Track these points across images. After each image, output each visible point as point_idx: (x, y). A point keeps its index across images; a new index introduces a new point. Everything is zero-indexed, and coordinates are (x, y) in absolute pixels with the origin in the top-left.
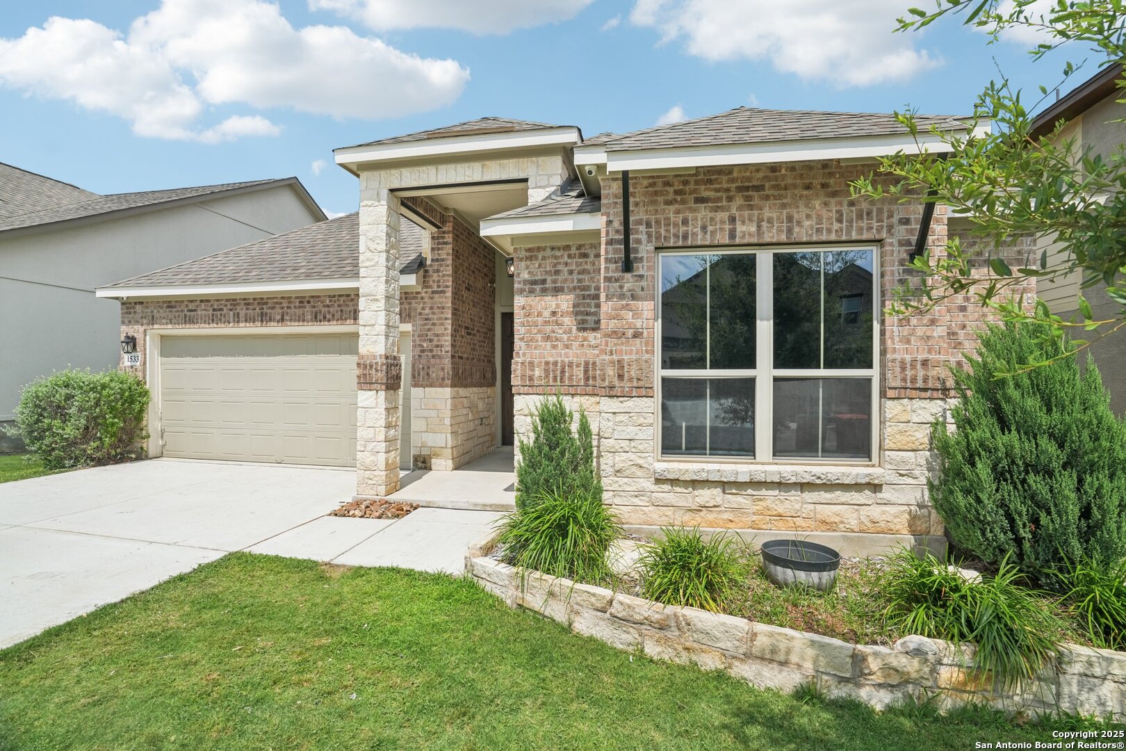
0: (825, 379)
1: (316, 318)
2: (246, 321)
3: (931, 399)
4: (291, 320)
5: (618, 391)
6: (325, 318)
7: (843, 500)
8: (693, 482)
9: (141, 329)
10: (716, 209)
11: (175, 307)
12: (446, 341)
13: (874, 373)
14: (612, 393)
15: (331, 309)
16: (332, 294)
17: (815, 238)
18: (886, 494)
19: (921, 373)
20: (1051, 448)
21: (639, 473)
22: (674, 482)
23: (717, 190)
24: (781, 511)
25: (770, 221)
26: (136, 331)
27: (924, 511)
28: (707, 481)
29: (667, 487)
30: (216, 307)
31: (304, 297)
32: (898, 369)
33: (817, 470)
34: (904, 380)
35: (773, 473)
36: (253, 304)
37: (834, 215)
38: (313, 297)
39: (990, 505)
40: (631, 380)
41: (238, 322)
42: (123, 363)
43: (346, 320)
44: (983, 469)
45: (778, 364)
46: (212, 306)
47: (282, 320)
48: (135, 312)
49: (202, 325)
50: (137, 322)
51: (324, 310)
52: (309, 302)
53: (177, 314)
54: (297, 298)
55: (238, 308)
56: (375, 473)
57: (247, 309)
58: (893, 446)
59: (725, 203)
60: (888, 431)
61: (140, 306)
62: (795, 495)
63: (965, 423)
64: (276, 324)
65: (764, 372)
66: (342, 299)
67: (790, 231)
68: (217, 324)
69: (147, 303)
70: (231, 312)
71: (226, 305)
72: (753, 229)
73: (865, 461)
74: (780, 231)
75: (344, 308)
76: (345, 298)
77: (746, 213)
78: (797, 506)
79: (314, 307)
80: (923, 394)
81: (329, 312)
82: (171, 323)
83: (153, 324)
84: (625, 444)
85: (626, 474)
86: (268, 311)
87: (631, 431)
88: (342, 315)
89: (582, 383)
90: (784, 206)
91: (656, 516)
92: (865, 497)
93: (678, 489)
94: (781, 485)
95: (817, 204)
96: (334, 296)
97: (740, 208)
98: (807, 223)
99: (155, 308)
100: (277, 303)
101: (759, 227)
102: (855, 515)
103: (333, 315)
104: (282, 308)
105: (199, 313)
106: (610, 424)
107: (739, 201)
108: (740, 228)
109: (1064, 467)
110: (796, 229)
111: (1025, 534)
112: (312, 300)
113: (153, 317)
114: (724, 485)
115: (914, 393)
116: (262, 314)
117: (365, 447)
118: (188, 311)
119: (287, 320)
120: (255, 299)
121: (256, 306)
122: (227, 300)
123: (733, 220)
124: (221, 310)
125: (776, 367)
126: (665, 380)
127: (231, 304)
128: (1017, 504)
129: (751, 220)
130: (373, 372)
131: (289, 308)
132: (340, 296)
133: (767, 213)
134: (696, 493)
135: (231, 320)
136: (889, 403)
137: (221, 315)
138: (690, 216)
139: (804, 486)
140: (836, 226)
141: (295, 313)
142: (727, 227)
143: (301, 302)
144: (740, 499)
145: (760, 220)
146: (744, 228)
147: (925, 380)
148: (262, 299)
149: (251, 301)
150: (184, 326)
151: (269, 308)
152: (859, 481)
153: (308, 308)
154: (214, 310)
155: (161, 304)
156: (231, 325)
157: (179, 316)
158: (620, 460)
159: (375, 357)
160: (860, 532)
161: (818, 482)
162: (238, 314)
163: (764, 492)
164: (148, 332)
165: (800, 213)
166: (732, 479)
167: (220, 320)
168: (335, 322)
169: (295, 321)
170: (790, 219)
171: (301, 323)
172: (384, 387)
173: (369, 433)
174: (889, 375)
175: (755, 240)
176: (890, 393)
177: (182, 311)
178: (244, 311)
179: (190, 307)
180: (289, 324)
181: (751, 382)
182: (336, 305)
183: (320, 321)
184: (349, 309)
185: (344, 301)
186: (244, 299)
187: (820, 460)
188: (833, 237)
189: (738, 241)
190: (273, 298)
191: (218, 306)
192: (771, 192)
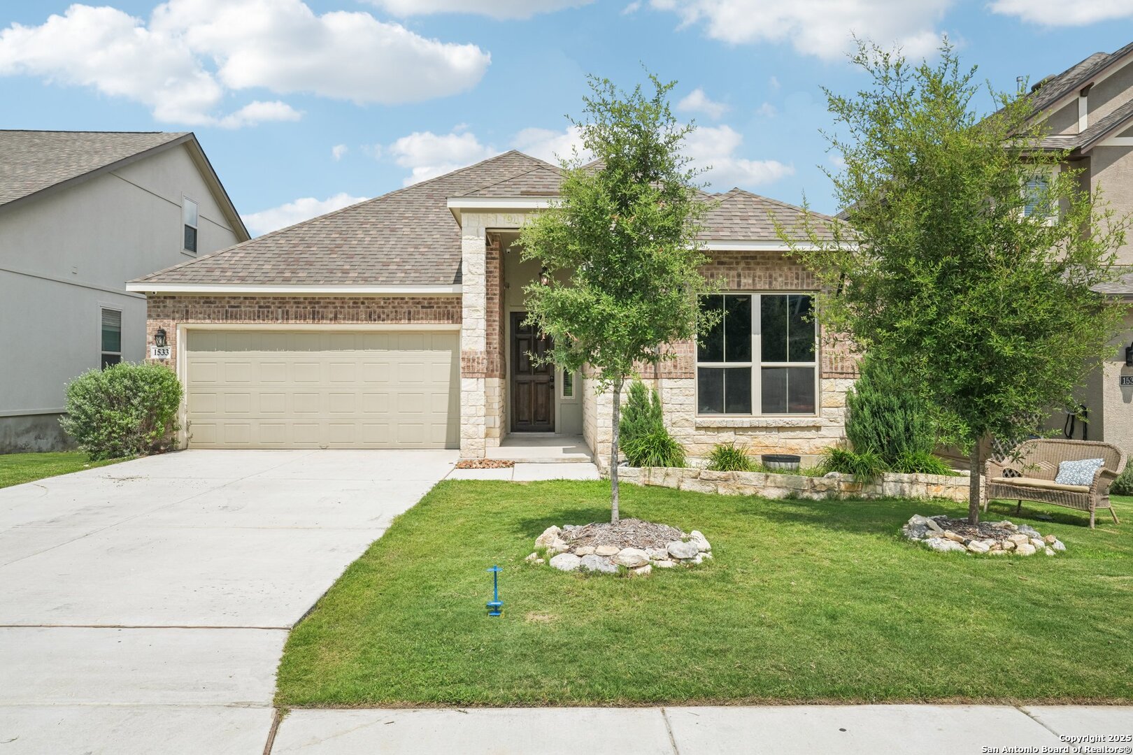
0: (790, 368)
1: (370, 317)
2: (296, 318)
3: (846, 378)
4: (344, 319)
5: (673, 375)
6: (379, 317)
7: (801, 436)
8: (718, 428)
9: (172, 323)
10: (730, 269)
11: (215, 303)
12: (494, 339)
13: (815, 364)
14: (670, 376)
15: (386, 310)
16: (386, 297)
17: (784, 288)
18: (823, 432)
19: (840, 365)
20: (894, 399)
21: (686, 424)
22: (707, 428)
23: (730, 258)
24: (767, 443)
25: (760, 277)
26: (168, 325)
27: (843, 441)
28: (726, 427)
29: (702, 432)
30: (262, 304)
31: (359, 299)
32: (828, 362)
33: (787, 420)
34: (831, 368)
35: (763, 421)
36: (304, 303)
37: (794, 276)
38: (367, 299)
39: (870, 429)
40: (681, 368)
41: (287, 319)
42: (150, 356)
43: (400, 319)
44: (866, 411)
45: (764, 359)
46: (257, 303)
47: (336, 318)
48: (165, 307)
49: (247, 321)
50: (167, 316)
51: (378, 310)
52: (363, 303)
53: (216, 310)
54: (350, 299)
55: (287, 306)
56: (477, 440)
57: (298, 307)
58: (827, 405)
59: (735, 266)
60: (824, 396)
61: (172, 301)
62: (775, 434)
63: (860, 389)
64: (329, 322)
65: (756, 364)
66: (396, 301)
67: (770, 283)
68: (264, 320)
69: (181, 297)
70: (280, 310)
71: (274, 303)
72: (751, 281)
73: (812, 415)
74: (765, 283)
75: (398, 309)
76: (400, 301)
77: (747, 272)
78: (776, 441)
79: (369, 307)
80: (842, 376)
81: (384, 313)
82: (209, 318)
83: (187, 319)
84: (678, 406)
85: (678, 425)
86: (321, 310)
87: (681, 399)
88: (396, 316)
89: (643, 371)
90: (767, 269)
91: (697, 450)
92: (813, 434)
93: (709, 433)
94: (767, 429)
95: (785, 268)
96: (389, 299)
97: (743, 269)
98: (780, 279)
99: (190, 303)
100: (330, 303)
101: (754, 280)
102: (807, 445)
103: (388, 316)
104: (336, 307)
105: (243, 309)
106: (669, 395)
107: (742, 265)
108: (743, 281)
109: (900, 408)
110: (774, 283)
111: (885, 442)
112: (366, 301)
113: (187, 312)
114: (736, 429)
115: (837, 375)
116: (314, 312)
117: (468, 421)
118: (229, 307)
119: (340, 319)
120: (305, 299)
121: (307, 304)
122: (275, 298)
123: (739, 276)
124: (269, 307)
125: (763, 360)
126: (700, 369)
127: (280, 302)
128: (881, 428)
129: (749, 276)
130: (476, 364)
131: (342, 307)
132: (394, 298)
133: (758, 273)
134: (720, 435)
135: (280, 316)
136: (824, 381)
137: (268, 312)
138: (715, 272)
139: (780, 429)
140: (795, 281)
141: (349, 313)
142: (736, 279)
143: (354, 303)
144: (744, 437)
145: (754, 277)
146: (746, 281)
147: (842, 368)
148: (314, 298)
149: (302, 300)
150: (225, 321)
151: (322, 307)
152: (809, 425)
153: (362, 308)
154: (260, 307)
155: (197, 300)
156: (279, 321)
157: (219, 312)
158: (676, 417)
159: (476, 353)
160: (811, 454)
161: (787, 426)
162: (287, 312)
163: (758, 433)
164: (179, 326)
165: (776, 274)
166: (740, 426)
167: (267, 316)
168: (389, 322)
169: (349, 319)
170: (771, 276)
171: (355, 322)
172: (484, 376)
173: (472, 411)
174: (823, 365)
175: (751, 288)
176: (824, 375)
177: (223, 307)
178: (294, 309)
179: (232, 304)
180: (342, 322)
181: (749, 369)
182: (390, 306)
183: (375, 320)
184: (403, 310)
185: (398, 303)
186: (294, 298)
187: (787, 415)
188: (794, 288)
189: (742, 288)
190: (326, 298)
191: (264, 303)
192: (761, 261)
